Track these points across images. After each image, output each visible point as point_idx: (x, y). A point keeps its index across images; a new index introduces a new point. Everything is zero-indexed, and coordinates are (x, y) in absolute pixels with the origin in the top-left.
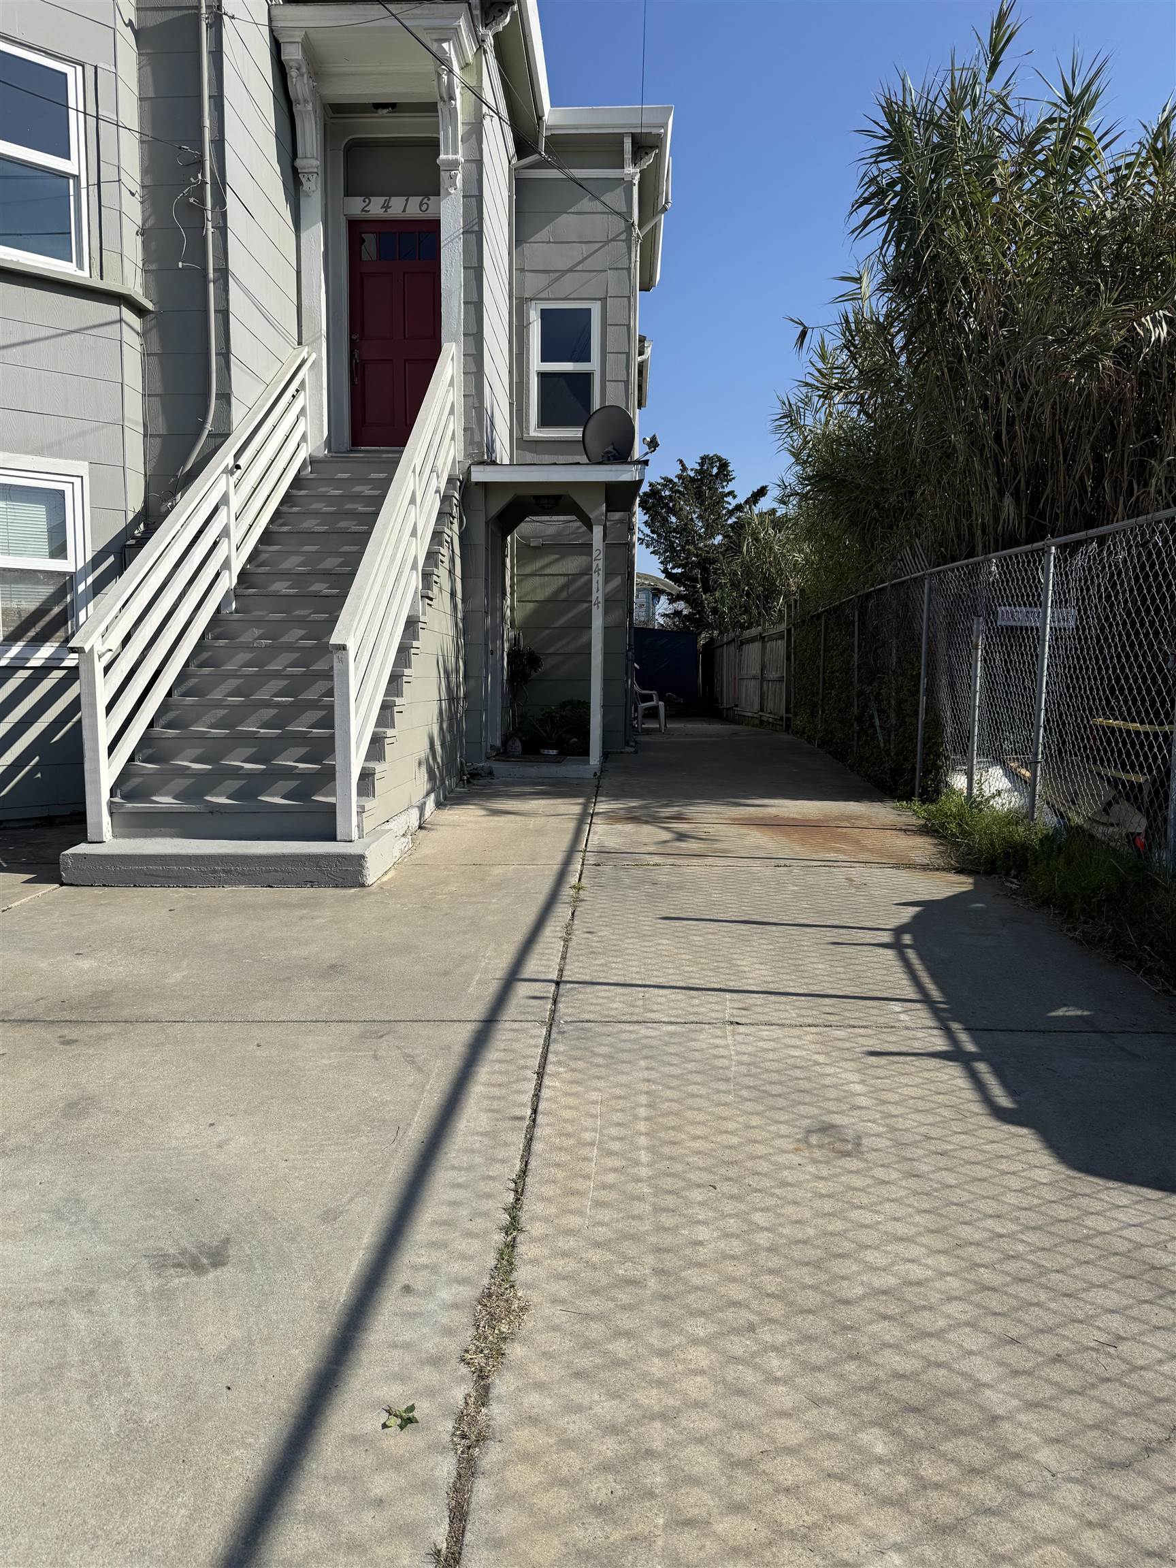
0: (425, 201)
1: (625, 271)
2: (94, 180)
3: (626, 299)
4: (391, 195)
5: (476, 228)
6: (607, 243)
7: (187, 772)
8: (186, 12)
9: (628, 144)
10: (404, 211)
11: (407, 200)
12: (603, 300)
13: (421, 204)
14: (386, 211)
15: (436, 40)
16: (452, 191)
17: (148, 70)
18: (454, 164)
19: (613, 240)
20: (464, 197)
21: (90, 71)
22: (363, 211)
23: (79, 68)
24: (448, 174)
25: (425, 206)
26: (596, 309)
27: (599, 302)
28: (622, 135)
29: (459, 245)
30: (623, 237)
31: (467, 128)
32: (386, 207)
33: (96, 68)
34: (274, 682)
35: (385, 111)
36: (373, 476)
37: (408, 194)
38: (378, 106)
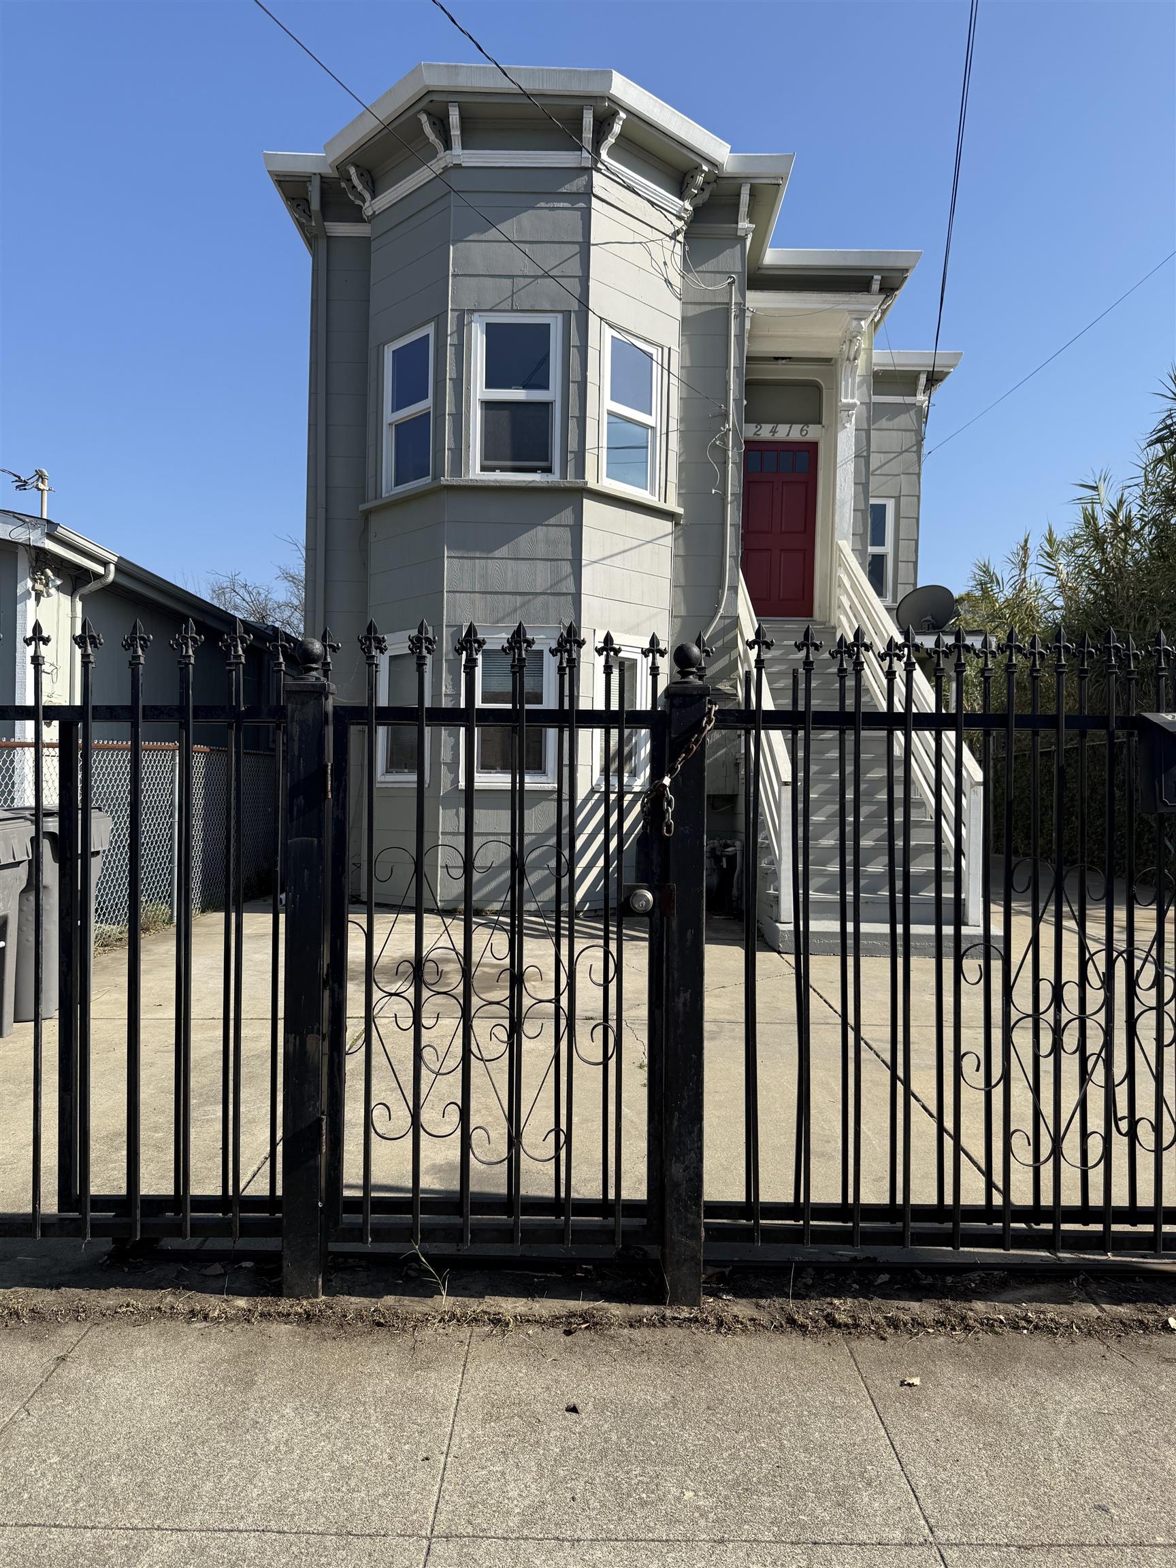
0: (805, 428)
1: (916, 476)
2: (664, 430)
3: (916, 498)
4: (778, 422)
5: (865, 454)
8: (718, 307)
9: (923, 379)
10: (788, 435)
11: (791, 427)
12: (898, 499)
13: (802, 430)
14: (773, 435)
15: (855, 319)
16: (848, 425)
18: (853, 406)
19: (906, 451)
20: (856, 430)
21: (666, 351)
22: (755, 434)
23: (660, 349)
24: (847, 413)
25: (804, 433)
26: (890, 506)
27: (893, 500)
28: (919, 372)
29: (851, 467)
31: (862, 378)
32: (774, 432)
33: (670, 349)
35: (784, 361)
37: (792, 422)
38: (777, 359)
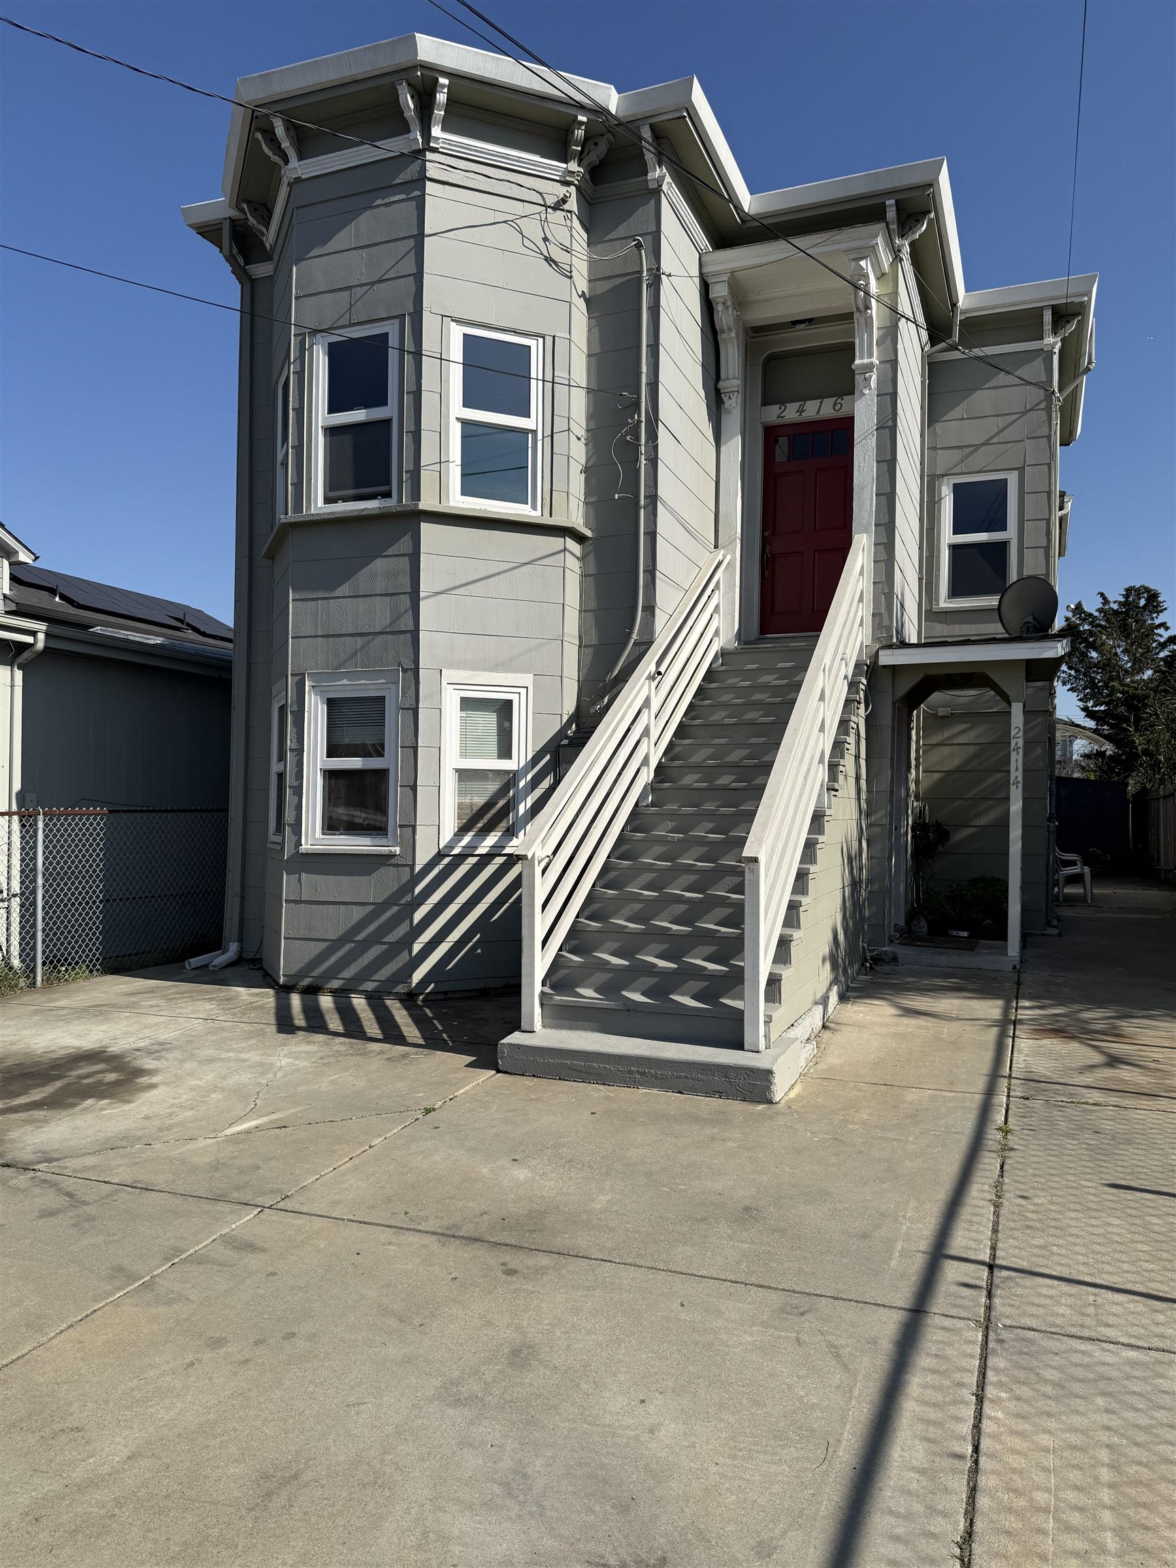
0: (839, 401)
1: (1045, 439)
2: (548, 432)
3: (1046, 467)
4: (805, 400)
5: (890, 423)
6: (1024, 413)
7: (608, 967)
8: (629, 277)
9: (1048, 317)
10: (818, 412)
11: (821, 403)
12: (1021, 470)
13: (835, 404)
14: (801, 415)
15: (854, 260)
16: (866, 391)
17: (596, 330)
18: (870, 367)
19: (1032, 409)
20: (878, 395)
21: (549, 340)
22: (778, 417)
23: (541, 340)
24: (863, 376)
25: (839, 406)
26: (1013, 479)
27: (1016, 472)
28: (1042, 308)
29: (872, 442)
30: (1043, 405)
31: (882, 332)
32: (800, 411)
33: (554, 337)
34: (684, 877)
35: (802, 326)
36: (780, 665)
37: (821, 396)
38: (795, 323)
